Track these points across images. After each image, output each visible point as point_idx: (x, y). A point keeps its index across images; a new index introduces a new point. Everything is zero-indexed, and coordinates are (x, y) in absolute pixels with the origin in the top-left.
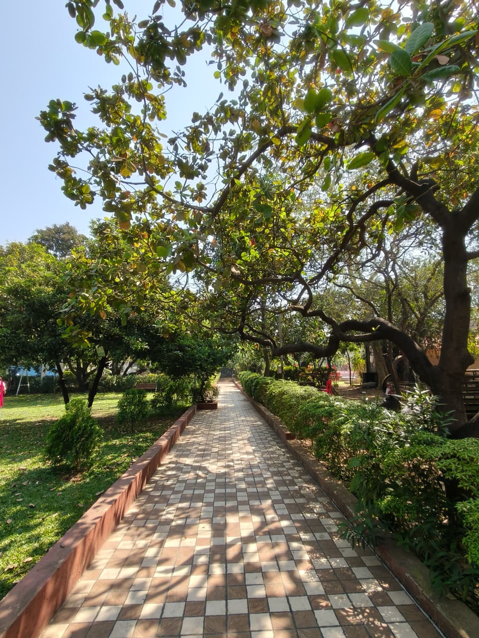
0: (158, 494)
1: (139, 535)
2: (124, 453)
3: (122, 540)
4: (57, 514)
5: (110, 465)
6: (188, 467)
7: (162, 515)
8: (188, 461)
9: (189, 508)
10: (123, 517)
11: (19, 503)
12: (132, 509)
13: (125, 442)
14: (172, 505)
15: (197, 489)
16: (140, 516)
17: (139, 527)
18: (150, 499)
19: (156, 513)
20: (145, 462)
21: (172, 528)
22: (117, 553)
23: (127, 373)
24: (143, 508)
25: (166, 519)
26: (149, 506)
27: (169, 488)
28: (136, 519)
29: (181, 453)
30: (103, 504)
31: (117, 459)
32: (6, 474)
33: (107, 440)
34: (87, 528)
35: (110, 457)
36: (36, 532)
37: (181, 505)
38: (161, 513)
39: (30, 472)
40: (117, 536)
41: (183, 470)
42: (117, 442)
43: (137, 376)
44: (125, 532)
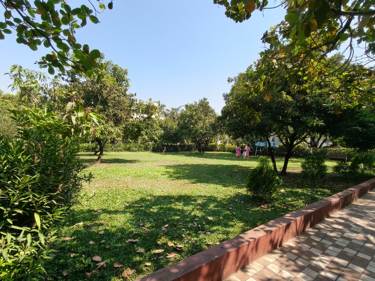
0: (318, 240)
1: (287, 266)
2: (301, 199)
3: (272, 263)
4: (243, 224)
5: (288, 204)
6: (358, 227)
7: (314, 260)
8: (361, 222)
9: (346, 267)
10: (281, 245)
11: (230, 210)
12: (290, 242)
13: (305, 192)
14: (328, 255)
15: (362, 253)
16: (295, 251)
17: (290, 259)
18: (309, 241)
19: (310, 255)
20: (310, 211)
21: (320, 277)
22: (265, 270)
23: (322, 146)
24: (300, 245)
25: (316, 265)
26: (306, 247)
27: (330, 239)
28: (290, 252)
29: (354, 213)
30: (261, 230)
31: (294, 202)
32: (232, 193)
33: (292, 188)
34: (243, 242)
35: (290, 199)
36: (229, 230)
37: (336, 260)
38: (314, 258)
39: (242, 195)
40: (270, 257)
41: (352, 229)
42: (300, 191)
43: (329, 149)
44: (278, 258)
